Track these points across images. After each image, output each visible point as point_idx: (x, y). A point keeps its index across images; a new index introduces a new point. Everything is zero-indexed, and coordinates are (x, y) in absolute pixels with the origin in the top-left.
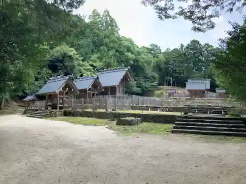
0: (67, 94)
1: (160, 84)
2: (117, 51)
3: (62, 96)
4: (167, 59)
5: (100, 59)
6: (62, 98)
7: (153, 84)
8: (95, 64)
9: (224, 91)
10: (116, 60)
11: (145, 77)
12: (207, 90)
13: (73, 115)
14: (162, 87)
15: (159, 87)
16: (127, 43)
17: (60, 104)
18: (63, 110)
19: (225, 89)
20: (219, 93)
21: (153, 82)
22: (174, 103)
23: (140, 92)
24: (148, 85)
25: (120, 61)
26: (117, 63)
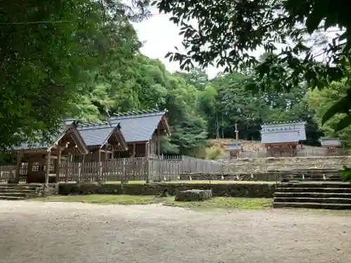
0: (64, 153)
1: (210, 136)
2: (139, 82)
3: (56, 157)
4: (219, 91)
5: (110, 92)
6: (56, 161)
7: (198, 136)
8: (101, 102)
9: (336, 142)
10: (137, 97)
11: (184, 125)
12: (300, 142)
13: (81, 193)
14: (213, 141)
15: (207, 141)
16: (154, 69)
17: (50, 173)
18: (57, 184)
19: (340, 139)
20: (328, 147)
21: (198, 133)
22: (245, 168)
23: (177, 151)
24: (189, 138)
25: (143, 99)
26: (139, 102)
